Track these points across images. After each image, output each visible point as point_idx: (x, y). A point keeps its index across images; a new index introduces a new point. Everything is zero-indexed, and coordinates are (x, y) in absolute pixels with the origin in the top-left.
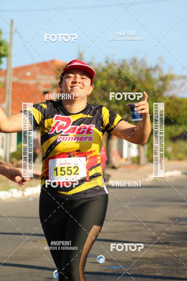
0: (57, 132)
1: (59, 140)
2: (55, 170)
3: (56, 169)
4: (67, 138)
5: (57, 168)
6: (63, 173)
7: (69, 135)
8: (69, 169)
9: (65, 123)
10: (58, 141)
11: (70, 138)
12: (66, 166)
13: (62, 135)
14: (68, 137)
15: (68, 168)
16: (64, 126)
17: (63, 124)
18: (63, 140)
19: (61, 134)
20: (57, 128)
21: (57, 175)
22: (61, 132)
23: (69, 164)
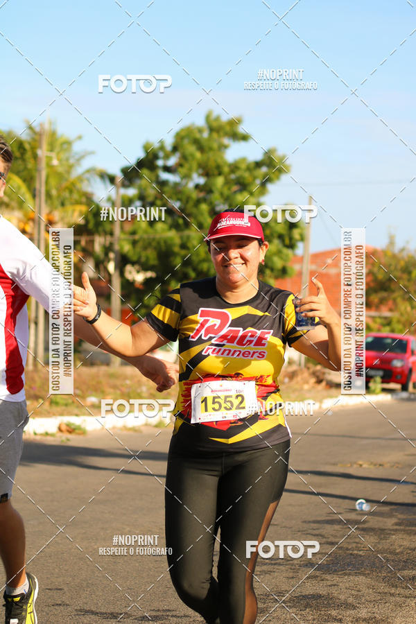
0: (203, 338)
1: (205, 352)
2: (202, 402)
3: (205, 400)
4: (220, 350)
5: (206, 398)
6: (216, 406)
7: (224, 345)
8: (228, 399)
9: (218, 322)
10: (203, 353)
11: (225, 350)
12: (222, 395)
13: (212, 345)
14: (223, 348)
15: (226, 397)
16: (216, 328)
17: (215, 325)
18: (212, 353)
19: (209, 343)
20: (203, 332)
21: (206, 410)
22: (211, 338)
23: (227, 390)
